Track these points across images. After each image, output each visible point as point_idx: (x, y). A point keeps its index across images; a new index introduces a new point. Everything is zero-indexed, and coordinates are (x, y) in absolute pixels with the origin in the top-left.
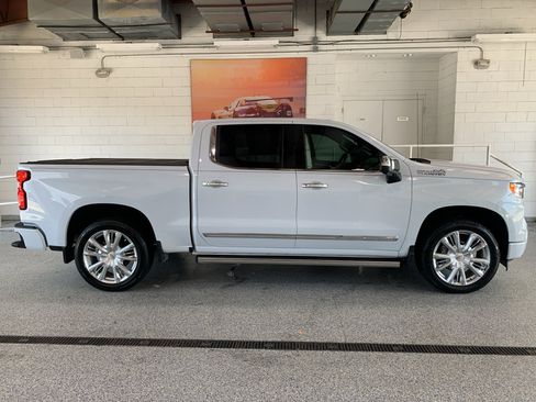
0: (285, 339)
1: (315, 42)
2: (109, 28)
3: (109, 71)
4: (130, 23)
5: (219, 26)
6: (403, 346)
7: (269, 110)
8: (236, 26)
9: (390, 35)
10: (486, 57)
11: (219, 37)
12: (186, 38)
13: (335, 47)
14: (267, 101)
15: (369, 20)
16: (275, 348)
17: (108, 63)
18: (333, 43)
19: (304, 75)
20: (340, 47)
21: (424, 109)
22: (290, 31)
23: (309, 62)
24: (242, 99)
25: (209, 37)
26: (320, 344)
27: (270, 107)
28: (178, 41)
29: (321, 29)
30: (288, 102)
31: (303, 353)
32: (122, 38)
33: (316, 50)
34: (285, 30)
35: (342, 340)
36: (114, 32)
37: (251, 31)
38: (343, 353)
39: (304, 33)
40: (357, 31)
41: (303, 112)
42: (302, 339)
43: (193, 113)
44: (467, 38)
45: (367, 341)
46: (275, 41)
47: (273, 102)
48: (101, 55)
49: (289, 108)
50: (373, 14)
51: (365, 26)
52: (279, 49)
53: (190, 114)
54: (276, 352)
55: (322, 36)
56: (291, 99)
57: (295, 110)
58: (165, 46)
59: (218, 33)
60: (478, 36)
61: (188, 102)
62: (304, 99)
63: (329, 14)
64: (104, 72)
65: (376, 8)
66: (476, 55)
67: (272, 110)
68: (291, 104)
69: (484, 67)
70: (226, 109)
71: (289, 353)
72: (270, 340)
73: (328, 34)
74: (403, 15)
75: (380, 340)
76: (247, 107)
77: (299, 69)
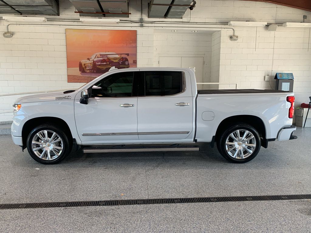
0: (112, 199)
1: (141, 21)
2: (11, 6)
3: (12, 34)
4: (24, 4)
5: (82, 9)
6: (181, 199)
7: (115, 61)
8: (92, 9)
9: (184, 19)
10: (236, 34)
11: (83, 16)
12: (62, 16)
13: (153, 25)
14: (114, 55)
15: (172, 10)
16: (105, 205)
17: (12, 29)
18: (152, 22)
19: (135, 41)
20: (156, 25)
21: (204, 62)
22: (127, 14)
23: (138, 33)
24: (98, 54)
25: (77, 16)
26: (133, 200)
27: (115, 59)
28: (57, 17)
29: (144, 14)
30: (126, 56)
31: (122, 207)
32: (20, 13)
33: (142, 26)
34: (123, 13)
35: (146, 197)
36: (14, 9)
37: (103, 13)
38: (145, 206)
39: (135, 16)
40: (166, 16)
41: (135, 62)
42: (123, 199)
43: (67, 62)
44: (226, 23)
45: (161, 197)
46: (117, 20)
47: (117, 56)
48: (6, 24)
49: (127, 60)
50: (173, 7)
51: (170, 13)
52: (120, 25)
53: (66, 62)
54: (105, 207)
55: (146, 18)
56: (128, 55)
57: (130, 61)
58: (49, 20)
59: (83, 13)
60: (232, 22)
61: (64, 55)
62: (136, 55)
63: (149, 5)
64: (9, 34)
65: (175, 3)
66: (231, 33)
67: (117, 61)
68: (127, 57)
69: (235, 40)
70: (89, 59)
71: (113, 207)
72: (103, 200)
73: (149, 17)
74: (191, 8)
75: (168, 196)
76: (101, 59)
77: (132, 37)
